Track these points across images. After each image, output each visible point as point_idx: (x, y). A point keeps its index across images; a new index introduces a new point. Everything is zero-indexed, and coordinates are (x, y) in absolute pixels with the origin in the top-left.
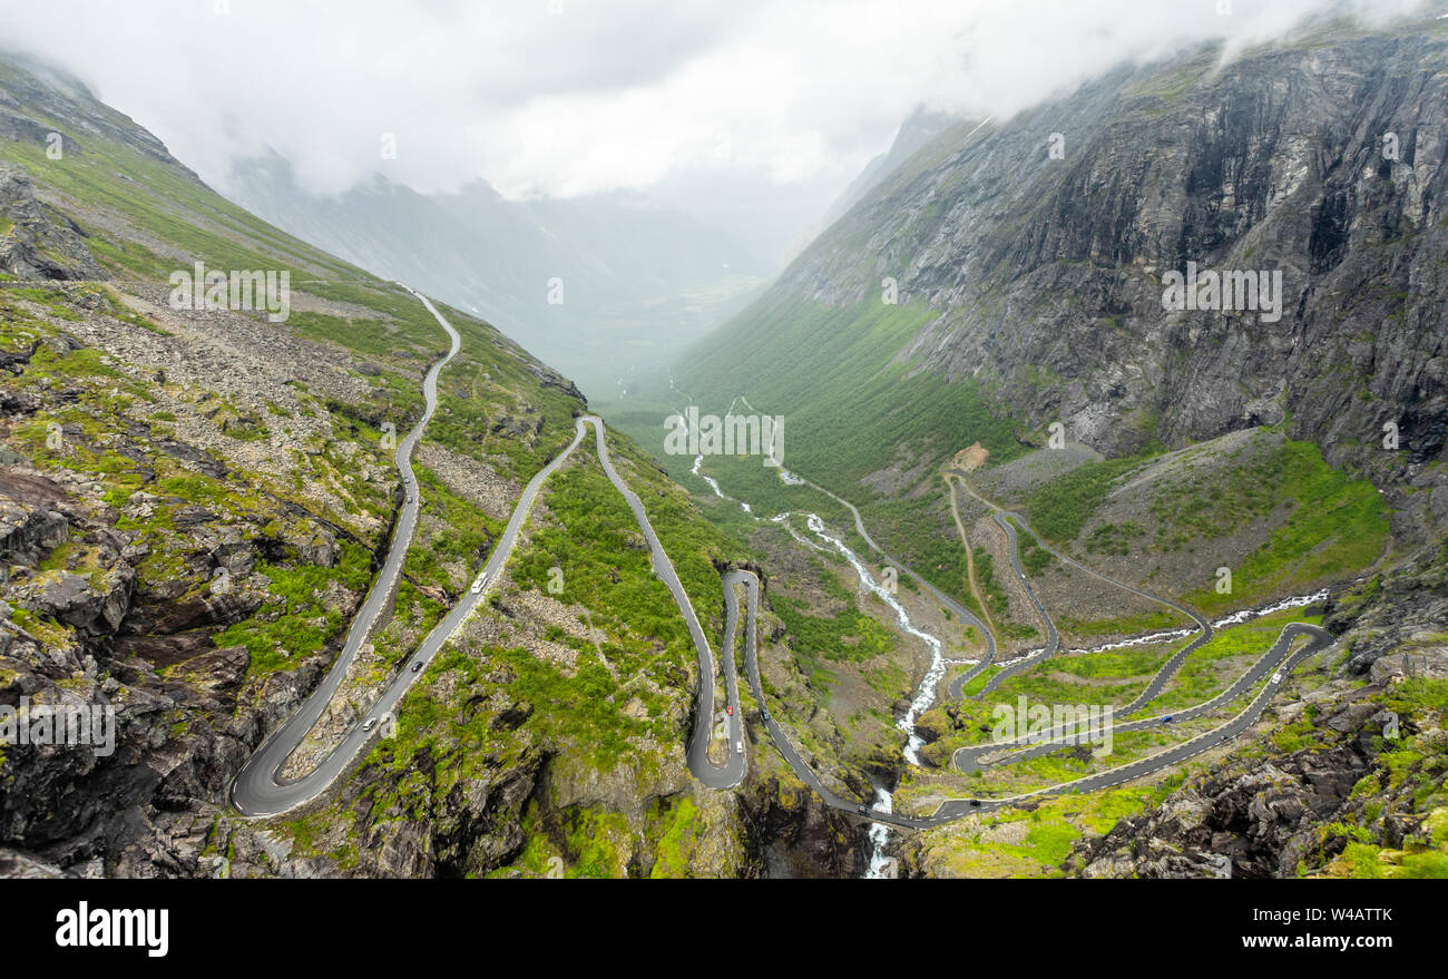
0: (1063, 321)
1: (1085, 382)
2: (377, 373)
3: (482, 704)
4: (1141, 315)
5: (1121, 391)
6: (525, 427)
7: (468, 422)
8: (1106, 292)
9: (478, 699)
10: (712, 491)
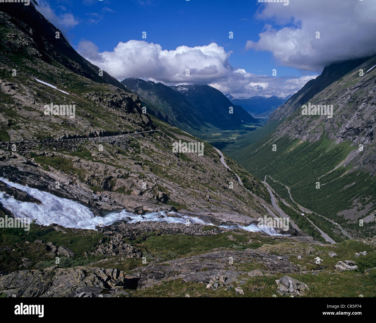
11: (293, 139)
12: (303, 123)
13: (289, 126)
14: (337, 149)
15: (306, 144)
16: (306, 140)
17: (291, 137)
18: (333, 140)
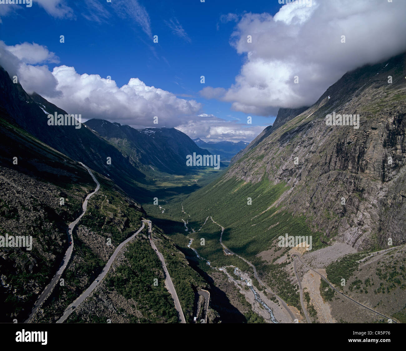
0: (338, 193)
1: (348, 219)
4: (369, 193)
5: (362, 223)
6: (119, 223)
7: (97, 219)
8: (355, 183)
11: (239, 180)
12: (249, 165)
13: (238, 168)
14: (274, 189)
15: (249, 185)
16: (249, 181)
17: (238, 179)
18: (272, 181)
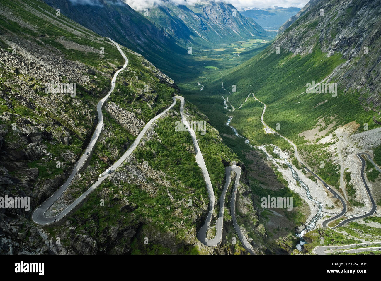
2: (94, 74)
3: (118, 202)
6: (150, 99)
7: (126, 95)
9: (117, 199)
10: (234, 133)
11: (287, 52)
12: (298, 35)
13: (285, 38)
14: (326, 63)
16: (298, 53)
17: (285, 51)
18: (325, 53)
